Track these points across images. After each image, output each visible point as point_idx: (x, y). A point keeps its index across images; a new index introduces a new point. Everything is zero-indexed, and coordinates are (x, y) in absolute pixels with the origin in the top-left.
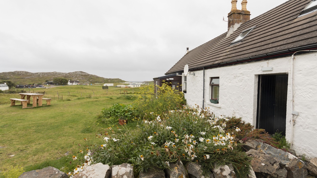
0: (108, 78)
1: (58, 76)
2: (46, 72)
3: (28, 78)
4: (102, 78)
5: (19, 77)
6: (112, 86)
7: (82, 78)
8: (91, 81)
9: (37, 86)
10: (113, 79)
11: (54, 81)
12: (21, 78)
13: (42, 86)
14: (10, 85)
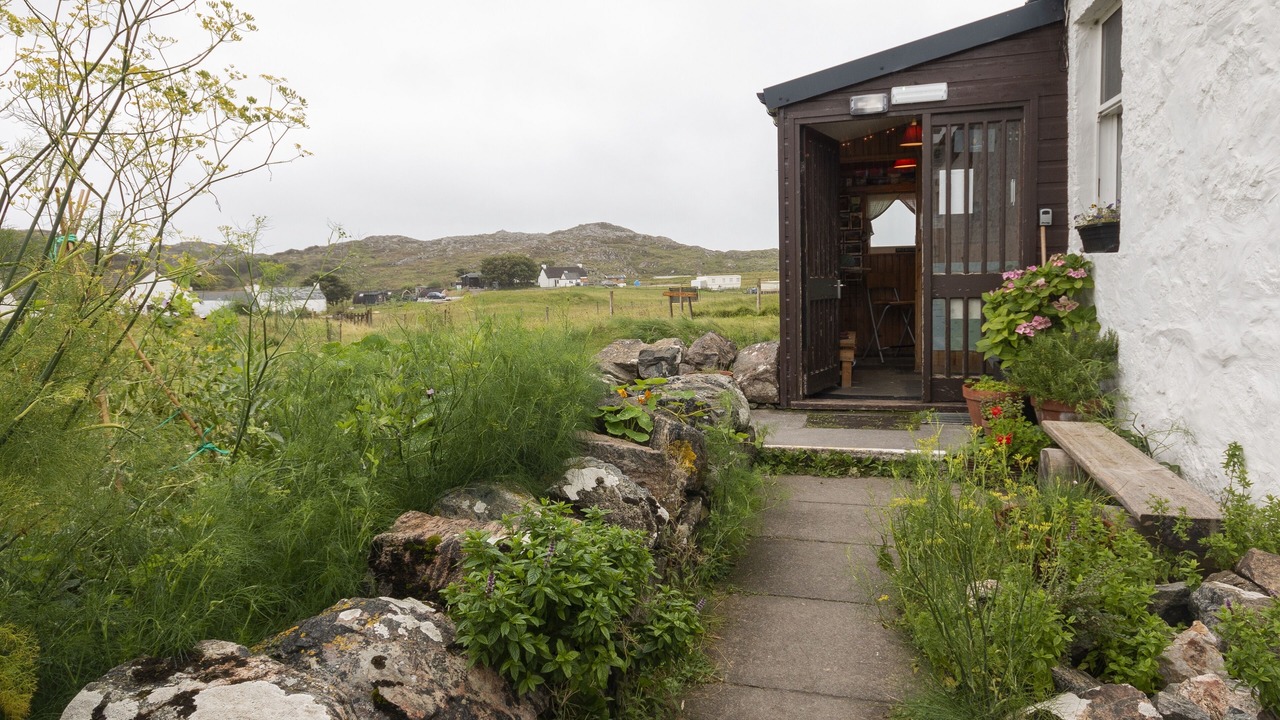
0: (725, 250)
1: (511, 249)
2: (468, 234)
3: (406, 264)
4: (696, 249)
5: (378, 261)
6: (733, 289)
7: (605, 252)
8: (641, 266)
9: (423, 295)
10: (748, 256)
11: (483, 272)
12: (383, 265)
13: (438, 294)
14: (335, 292)
